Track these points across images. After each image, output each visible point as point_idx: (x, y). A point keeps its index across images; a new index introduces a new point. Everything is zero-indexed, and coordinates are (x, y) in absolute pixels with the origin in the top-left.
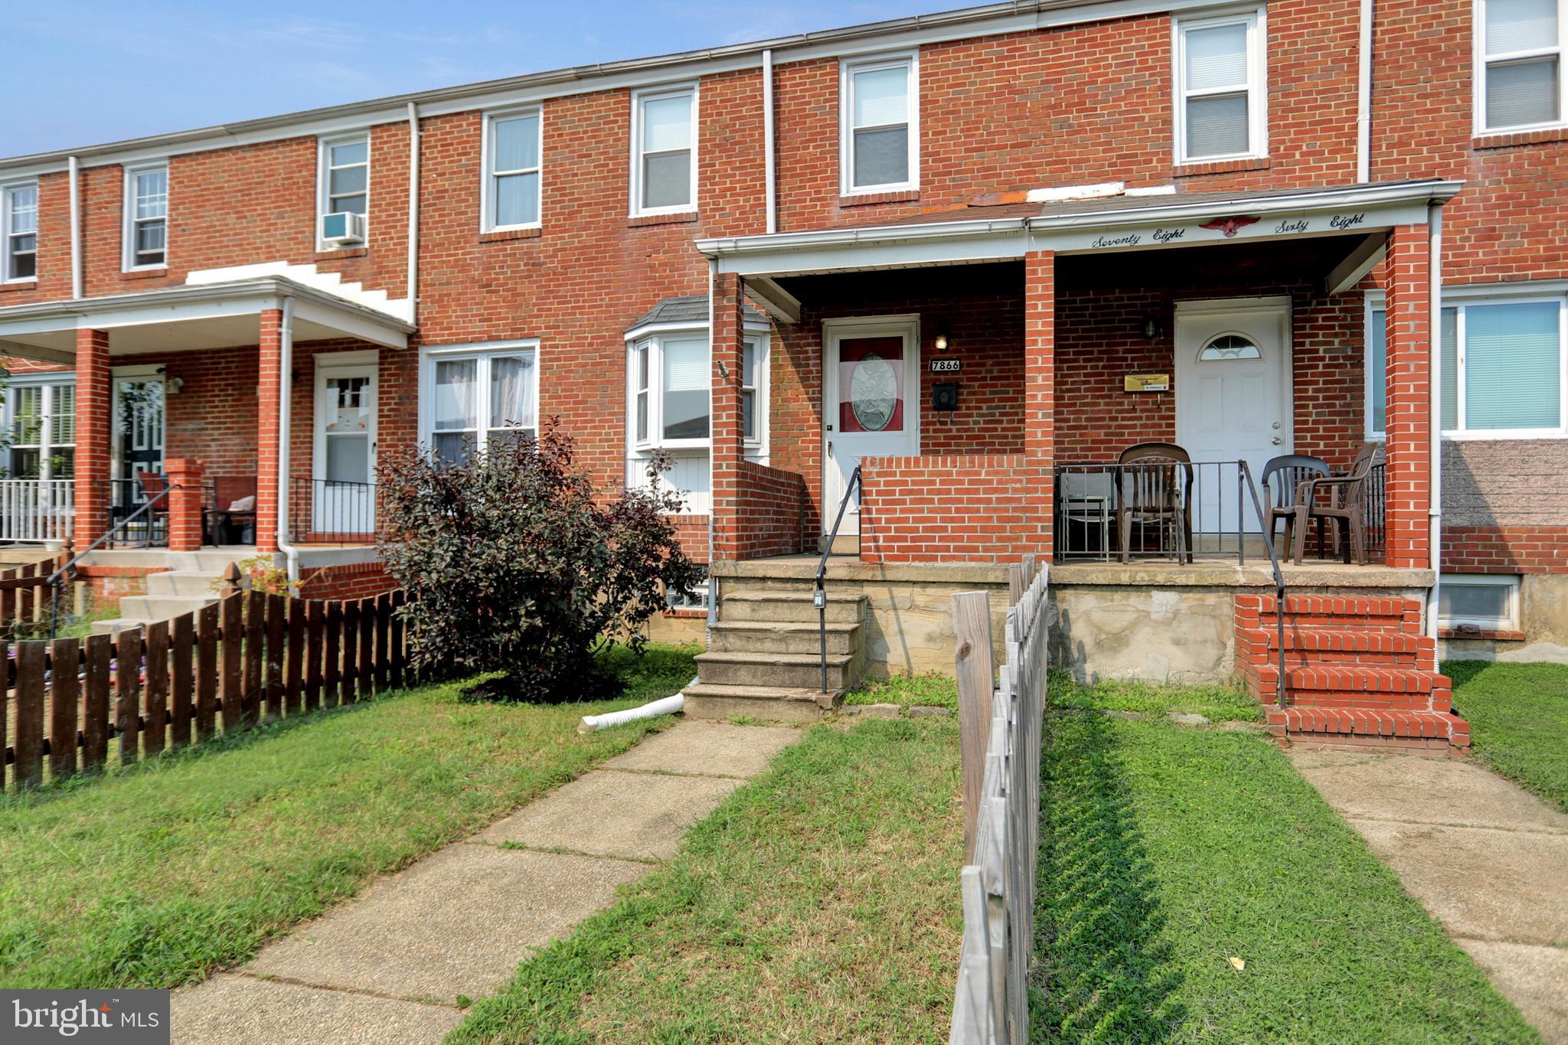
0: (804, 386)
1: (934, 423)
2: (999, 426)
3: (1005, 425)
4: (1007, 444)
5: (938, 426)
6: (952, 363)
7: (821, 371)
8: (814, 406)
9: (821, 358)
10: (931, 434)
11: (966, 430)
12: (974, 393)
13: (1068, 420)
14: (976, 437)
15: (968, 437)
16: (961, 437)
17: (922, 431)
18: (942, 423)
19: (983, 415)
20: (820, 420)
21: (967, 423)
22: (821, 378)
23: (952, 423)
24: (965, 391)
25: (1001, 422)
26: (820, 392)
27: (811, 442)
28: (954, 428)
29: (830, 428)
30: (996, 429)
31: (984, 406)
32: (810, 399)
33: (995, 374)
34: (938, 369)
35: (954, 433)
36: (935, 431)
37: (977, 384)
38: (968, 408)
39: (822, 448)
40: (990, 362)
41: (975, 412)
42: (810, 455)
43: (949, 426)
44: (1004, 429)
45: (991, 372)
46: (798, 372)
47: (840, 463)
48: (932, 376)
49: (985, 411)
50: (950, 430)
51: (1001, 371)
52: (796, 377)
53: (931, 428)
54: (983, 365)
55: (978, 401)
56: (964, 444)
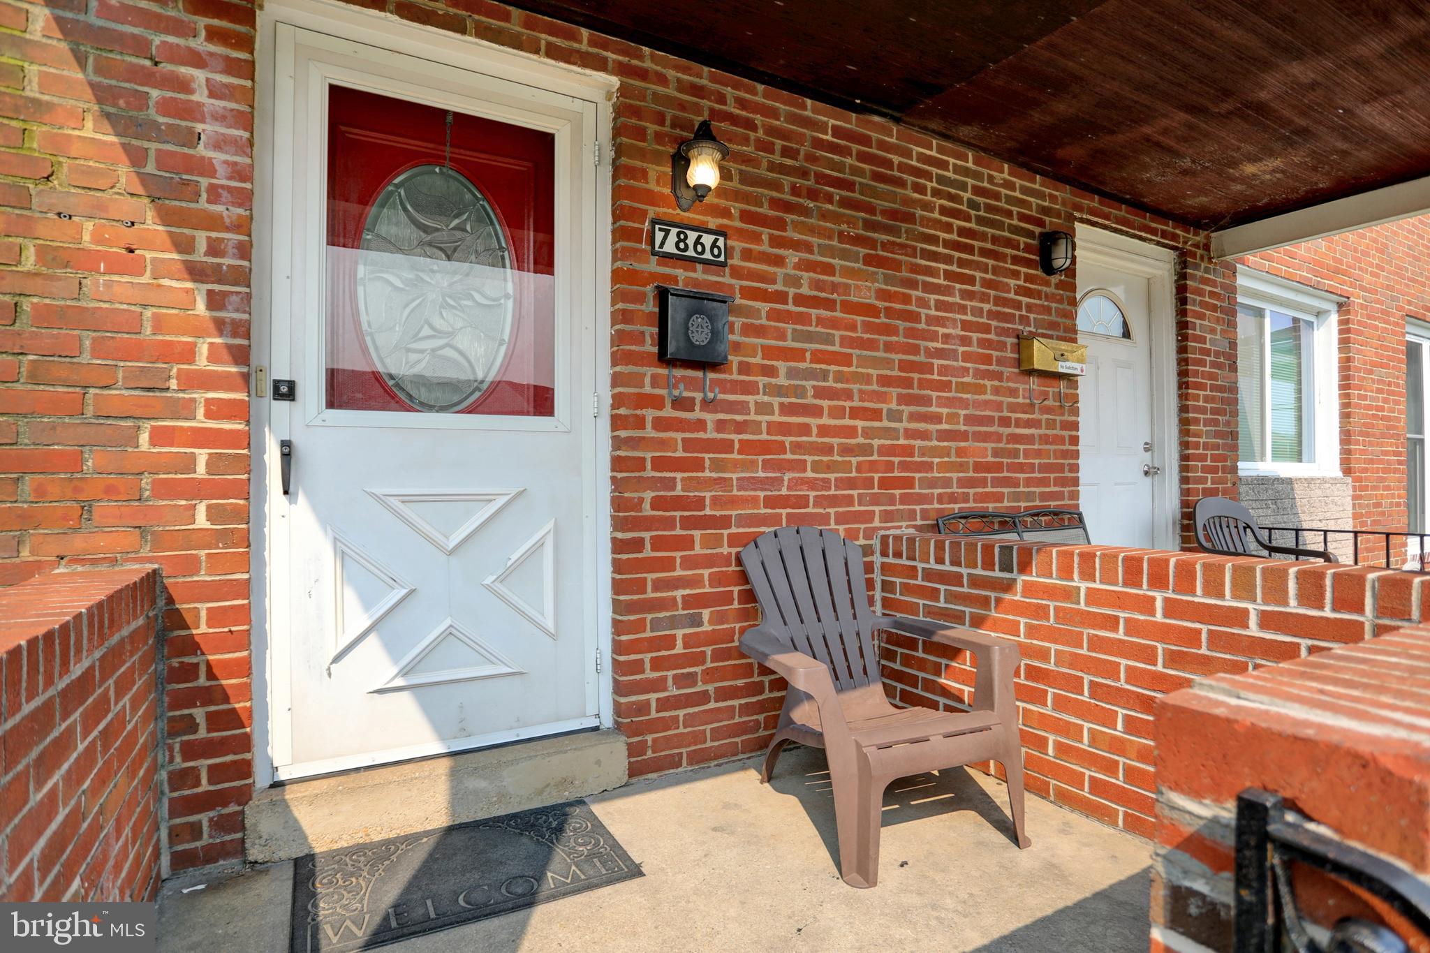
0: (166, 217)
1: (657, 402)
2: (814, 422)
3: (826, 420)
4: (829, 467)
5: (668, 412)
6: (708, 240)
7: (244, 174)
8: (214, 301)
9: (247, 121)
10: (650, 432)
11: (741, 427)
12: (759, 331)
13: (937, 418)
14: (764, 447)
15: (746, 447)
16: (727, 446)
17: (617, 422)
18: (679, 403)
19: (779, 391)
20: (241, 355)
21: (742, 408)
22: (245, 199)
23: (707, 405)
24: (738, 322)
25: (816, 411)
26: (244, 251)
27: (202, 438)
28: (710, 418)
29: (286, 391)
30: (805, 430)
31: (782, 366)
32: (195, 273)
33: (805, 290)
34: (670, 247)
35: (711, 434)
36: (660, 424)
37: (764, 307)
38: (745, 368)
39: (251, 465)
40: (792, 257)
41: (762, 380)
42: (197, 490)
43: (697, 414)
44: (824, 431)
45: (796, 282)
46: (137, 158)
47: (325, 520)
48: (652, 266)
49: (782, 380)
50: (700, 425)
51: (817, 285)
52: (125, 173)
53: (650, 414)
54: (779, 261)
55: (769, 352)
56: (736, 465)
